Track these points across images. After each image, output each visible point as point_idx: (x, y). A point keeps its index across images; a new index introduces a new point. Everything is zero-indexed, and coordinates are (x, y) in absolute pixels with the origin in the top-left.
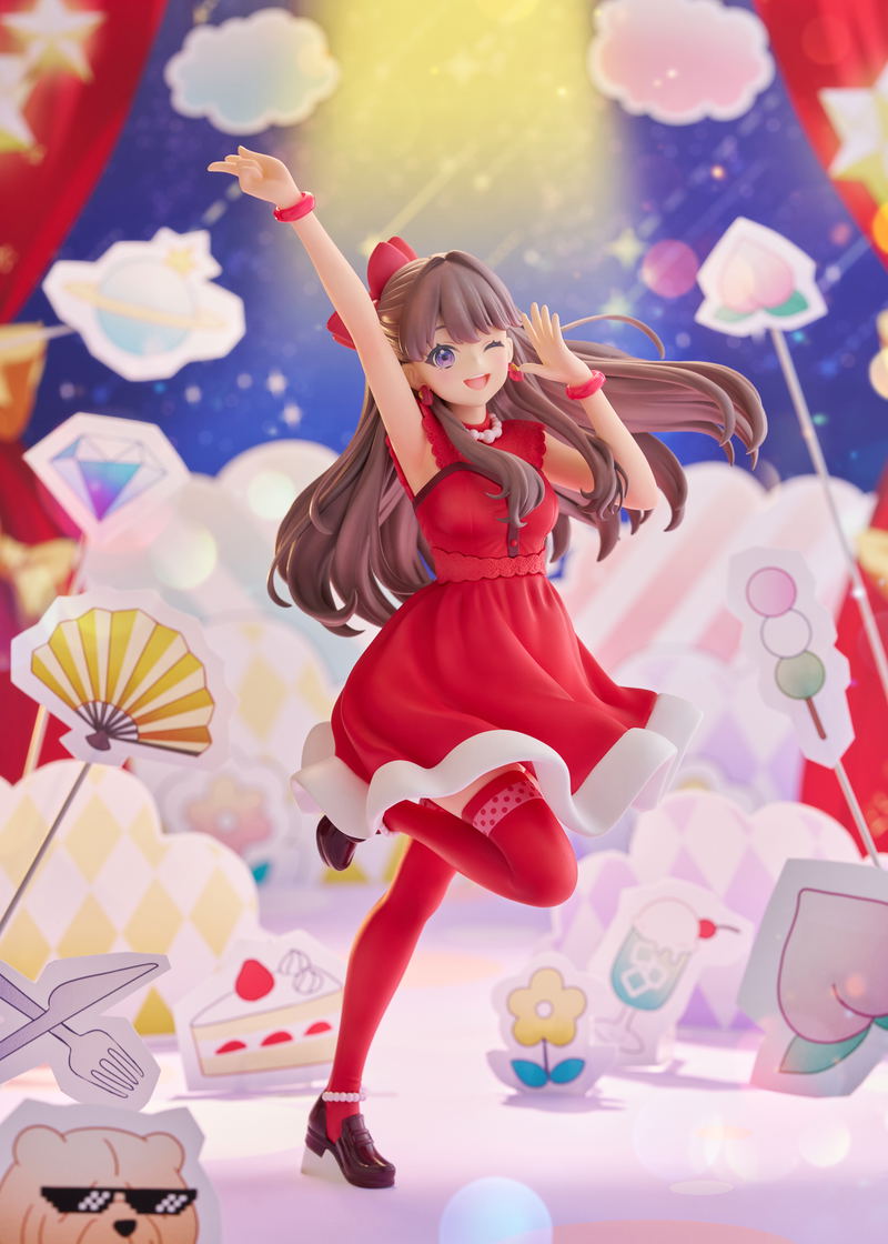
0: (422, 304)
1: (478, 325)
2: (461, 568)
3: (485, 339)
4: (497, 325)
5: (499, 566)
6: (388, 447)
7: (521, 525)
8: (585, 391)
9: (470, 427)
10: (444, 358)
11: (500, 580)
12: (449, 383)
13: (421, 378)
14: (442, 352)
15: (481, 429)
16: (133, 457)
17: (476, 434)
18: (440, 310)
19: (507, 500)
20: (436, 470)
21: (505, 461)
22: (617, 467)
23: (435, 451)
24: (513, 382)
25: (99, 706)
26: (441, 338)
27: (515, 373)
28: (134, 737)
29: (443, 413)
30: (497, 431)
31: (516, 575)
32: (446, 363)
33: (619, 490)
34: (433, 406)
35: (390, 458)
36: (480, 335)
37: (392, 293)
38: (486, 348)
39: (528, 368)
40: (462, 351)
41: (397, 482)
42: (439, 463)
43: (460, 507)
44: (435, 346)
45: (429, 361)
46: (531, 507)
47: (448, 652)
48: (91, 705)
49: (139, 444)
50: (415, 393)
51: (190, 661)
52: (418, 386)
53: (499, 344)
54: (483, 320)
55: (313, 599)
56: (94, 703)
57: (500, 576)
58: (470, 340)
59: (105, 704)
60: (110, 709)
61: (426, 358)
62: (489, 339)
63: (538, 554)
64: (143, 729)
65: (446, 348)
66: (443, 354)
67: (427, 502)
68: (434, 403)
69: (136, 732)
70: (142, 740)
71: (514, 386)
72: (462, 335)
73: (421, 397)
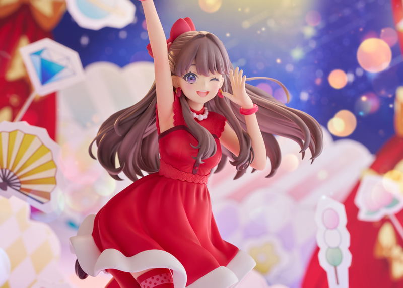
0: (189, 52)
1: (210, 69)
2: (170, 172)
3: (212, 76)
4: (219, 71)
5: (187, 177)
6: (156, 108)
7: (201, 162)
8: (248, 112)
9: (194, 111)
10: (191, 79)
11: (185, 182)
12: (190, 90)
13: (179, 84)
14: (191, 76)
15: (198, 113)
16: (63, 63)
17: (195, 115)
18: (196, 58)
19: (199, 149)
20: (172, 126)
21: (203, 133)
22: (252, 149)
23: (175, 117)
24: (219, 97)
25: (7, 171)
26: (192, 69)
27: (221, 94)
28: (18, 188)
29: (184, 102)
30: (205, 116)
31: (193, 182)
32: (192, 81)
33: (249, 160)
34: (180, 98)
35: (155, 113)
36: (210, 73)
37: (178, 43)
38: (211, 80)
39: (226, 94)
40: (200, 79)
41: (155, 124)
42: (175, 123)
43: (177, 146)
44: (189, 72)
45: (184, 78)
46: (208, 156)
47: (153, 207)
48: (4, 170)
49: (68, 59)
50: (174, 89)
51: (52, 164)
52: (176, 86)
53: (217, 80)
54: (213, 67)
55: (106, 160)
56: (6, 169)
57: (186, 181)
58: (205, 74)
59: (10, 171)
60: (11, 174)
61: (183, 76)
62: (213, 76)
63: (206, 176)
64: (23, 186)
65: (194, 75)
66: (191, 77)
67: (165, 138)
68: (181, 96)
69: (20, 186)
70: (21, 191)
71: (219, 99)
72: (202, 71)
73: (176, 92)
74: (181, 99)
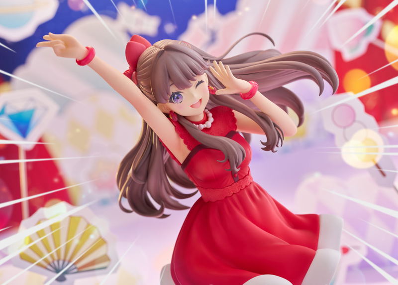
1: (189, 78)
3: (194, 83)
5: (231, 189)
7: (237, 170)
10: (178, 98)
11: (234, 195)
12: (183, 108)
13: (168, 108)
14: (176, 95)
15: (203, 122)
16: (30, 106)
17: (202, 126)
18: (169, 77)
19: (228, 160)
20: (189, 152)
22: (275, 125)
23: (185, 142)
25: (56, 263)
26: (173, 89)
28: (75, 270)
29: (185, 123)
30: (211, 120)
31: (241, 190)
32: (179, 100)
33: (279, 136)
34: (179, 122)
36: (192, 82)
37: (142, 71)
38: (197, 86)
39: (220, 92)
40: (185, 93)
42: (189, 148)
44: (171, 94)
45: (171, 101)
46: (241, 161)
48: (52, 264)
49: (32, 100)
50: (167, 115)
52: (168, 112)
53: (202, 82)
54: (191, 75)
56: (53, 262)
57: (234, 193)
58: (186, 86)
59: (58, 261)
60: (61, 262)
61: (169, 100)
64: (79, 265)
65: (177, 93)
66: (176, 97)
69: (75, 268)
70: (80, 270)
73: (171, 118)
74: (181, 122)
